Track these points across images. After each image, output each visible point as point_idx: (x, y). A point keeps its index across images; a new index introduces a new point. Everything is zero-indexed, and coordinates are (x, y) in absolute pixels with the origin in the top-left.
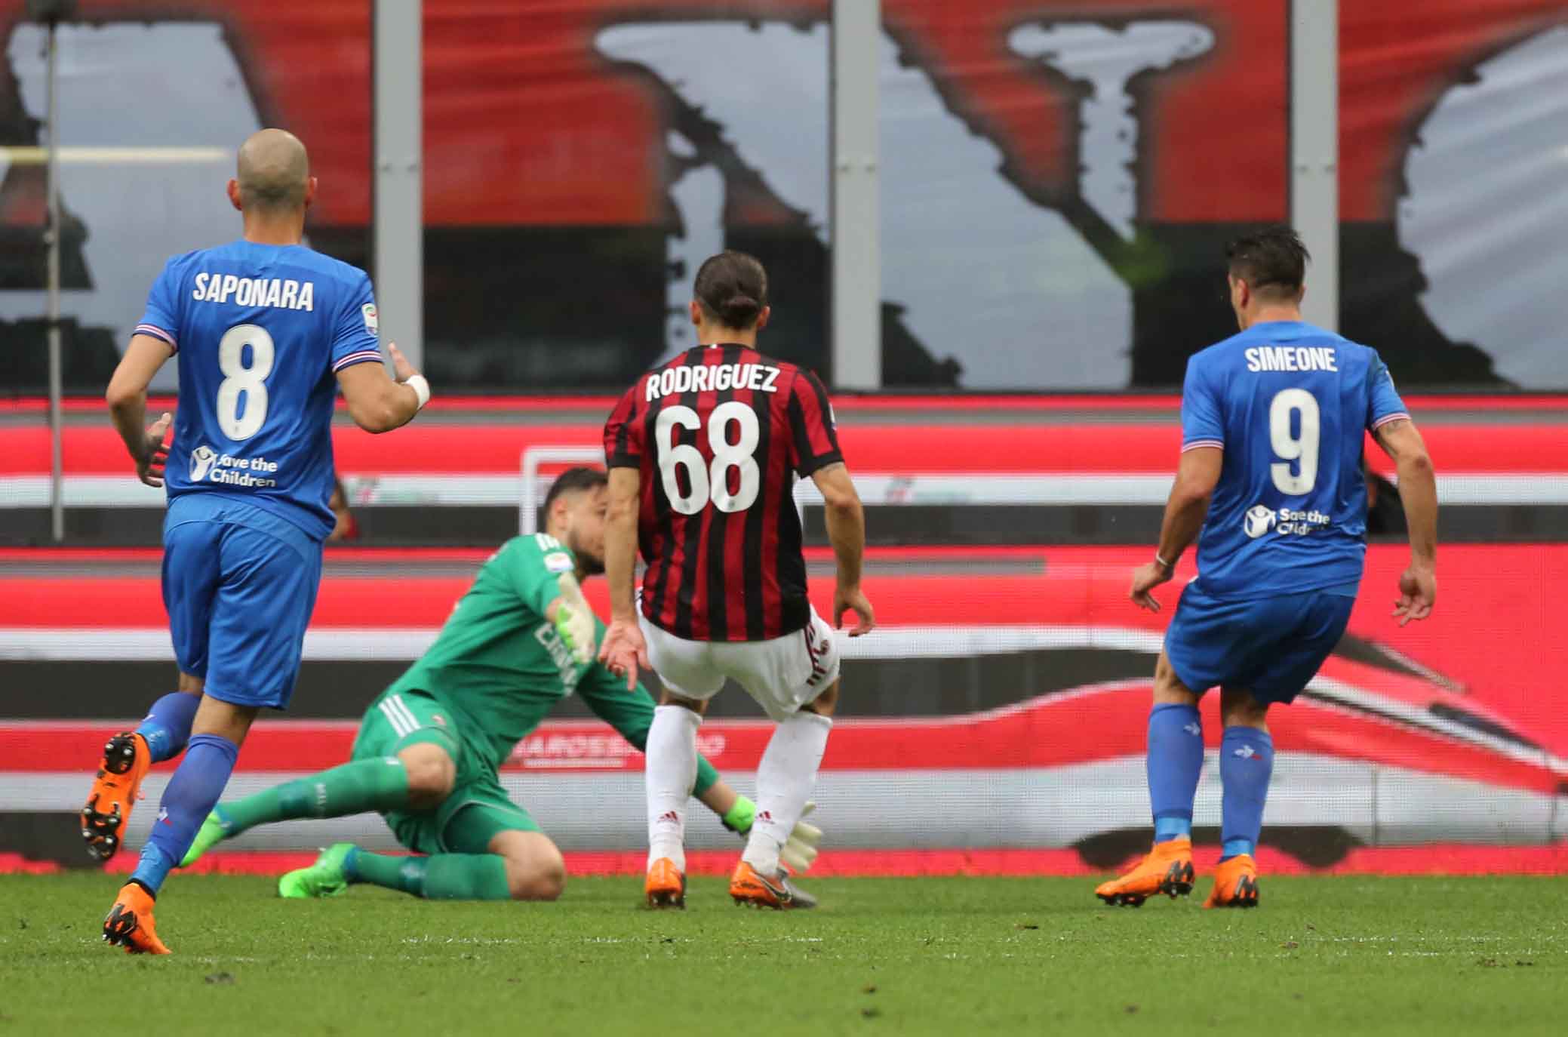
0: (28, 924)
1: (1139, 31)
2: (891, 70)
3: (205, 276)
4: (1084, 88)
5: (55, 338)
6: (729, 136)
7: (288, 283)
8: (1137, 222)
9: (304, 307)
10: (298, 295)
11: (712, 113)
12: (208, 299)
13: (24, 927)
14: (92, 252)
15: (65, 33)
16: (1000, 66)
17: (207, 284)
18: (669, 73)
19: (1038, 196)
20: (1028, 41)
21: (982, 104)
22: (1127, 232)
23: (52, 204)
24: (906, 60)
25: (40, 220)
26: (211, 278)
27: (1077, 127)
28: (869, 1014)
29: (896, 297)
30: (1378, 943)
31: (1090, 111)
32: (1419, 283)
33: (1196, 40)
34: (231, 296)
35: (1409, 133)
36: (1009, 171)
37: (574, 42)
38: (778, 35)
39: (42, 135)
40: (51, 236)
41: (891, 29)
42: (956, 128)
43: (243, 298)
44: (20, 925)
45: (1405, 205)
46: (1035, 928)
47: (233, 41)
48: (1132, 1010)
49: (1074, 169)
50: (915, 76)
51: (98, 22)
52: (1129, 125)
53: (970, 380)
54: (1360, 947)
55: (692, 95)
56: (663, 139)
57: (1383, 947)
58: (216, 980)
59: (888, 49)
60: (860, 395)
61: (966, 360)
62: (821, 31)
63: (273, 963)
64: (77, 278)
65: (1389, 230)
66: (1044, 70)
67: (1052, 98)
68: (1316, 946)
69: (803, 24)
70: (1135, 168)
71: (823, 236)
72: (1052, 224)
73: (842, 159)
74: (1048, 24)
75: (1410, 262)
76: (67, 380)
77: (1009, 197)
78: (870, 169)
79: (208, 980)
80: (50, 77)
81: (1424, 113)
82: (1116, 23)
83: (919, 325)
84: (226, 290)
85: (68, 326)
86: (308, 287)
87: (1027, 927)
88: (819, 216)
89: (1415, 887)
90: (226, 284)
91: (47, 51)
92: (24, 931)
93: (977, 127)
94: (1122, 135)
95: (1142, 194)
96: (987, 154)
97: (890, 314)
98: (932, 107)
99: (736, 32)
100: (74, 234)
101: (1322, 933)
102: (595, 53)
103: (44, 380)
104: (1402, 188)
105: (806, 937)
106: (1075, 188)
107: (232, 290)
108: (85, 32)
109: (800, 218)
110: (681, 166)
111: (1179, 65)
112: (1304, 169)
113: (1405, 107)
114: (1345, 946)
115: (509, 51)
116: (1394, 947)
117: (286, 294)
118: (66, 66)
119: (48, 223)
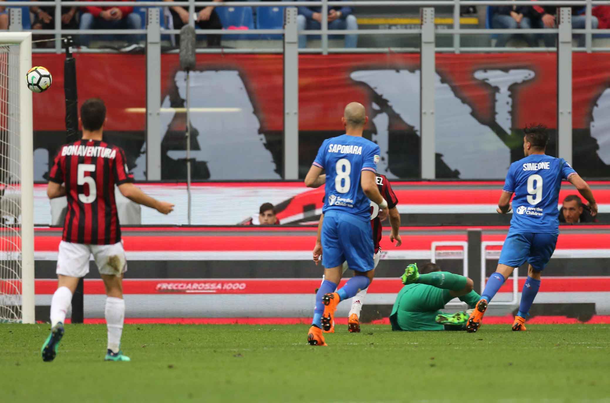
0: (181, 339)
1: (512, 72)
2: (439, 84)
3: (332, 145)
4: (496, 89)
5: (189, 164)
6: (390, 104)
7: (355, 147)
8: (511, 129)
9: (359, 154)
10: (357, 150)
11: (385, 97)
12: (332, 152)
13: (180, 340)
14: (200, 139)
15: (192, 73)
16: (473, 82)
17: (332, 147)
18: (372, 85)
19: (483, 122)
20: (479, 75)
21: (466, 94)
22: (509, 132)
23: (188, 125)
24: (443, 81)
25: (185, 129)
26: (334, 145)
27: (494, 101)
28: (432, 366)
29: (440, 152)
30: (585, 344)
31: (498, 96)
32: (597, 147)
33: (530, 75)
34: (339, 151)
35: (594, 103)
36: (473, 114)
37: (343, 76)
38: (405, 73)
39: (185, 104)
40: (188, 134)
41: (438, 72)
42: (458, 101)
43: (343, 151)
44: (178, 339)
45: (592, 124)
46: (482, 340)
47: (242, 76)
48: (511, 364)
49: (494, 114)
50: (446, 85)
51: (201, 70)
52: (510, 100)
53: (462, 176)
54: (579, 345)
55: (379, 92)
56: (371, 105)
57: (586, 345)
58: (237, 356)
59: (438, 78)
60: (429, 181)
61: (461, 171)
62: (418, 72)
63: (254, 351)
64: (196, 147)
65: (587, 131)
66: (484, 84)
67: (486, 92)
68: (566, 345)
69: (412, 71)
70: (511, 113)
71: (418, 133)
72: (487, 130)
73: (423, 111)
74: (485, 70)
75: (595, 140)
76: (192, 177)
77: (473, 121)
78: (432, 113)
79: (235, 356)
80: (187, 88)
81: (599, 96)
82: (506, 70)
83: (446, 160)
84: (338, 149)
85: (193, 161)
86: (361, 148)
87: (479, 340)
88: (417, 128)
89: (595, 327)
90: (338, 147)
91: (186, 79)
92: (180, 341)
93: (464, 101)
94: (508, 103)
95: (513, 121)
96: (467, 109)
97: (438, 156)
98: (451, 94)
99: (392, 73)
100: (195, 134)
101: (568, 341)
102: (350, 79)
103: (186, 177)
104: (592, 119)
105: (413, 342)
106: (494, 119)
107: (339, 149)
108: (198, 73)
109: (412, 128)
110: (376, 113)
111: (524, 82)
112: (562, 113)
113: (593, 94)
114: (574, 345)
115: (325, 79)
116: (589, 345)
117: (354, 150)
118: (192, 84)
119: (187, 131)
